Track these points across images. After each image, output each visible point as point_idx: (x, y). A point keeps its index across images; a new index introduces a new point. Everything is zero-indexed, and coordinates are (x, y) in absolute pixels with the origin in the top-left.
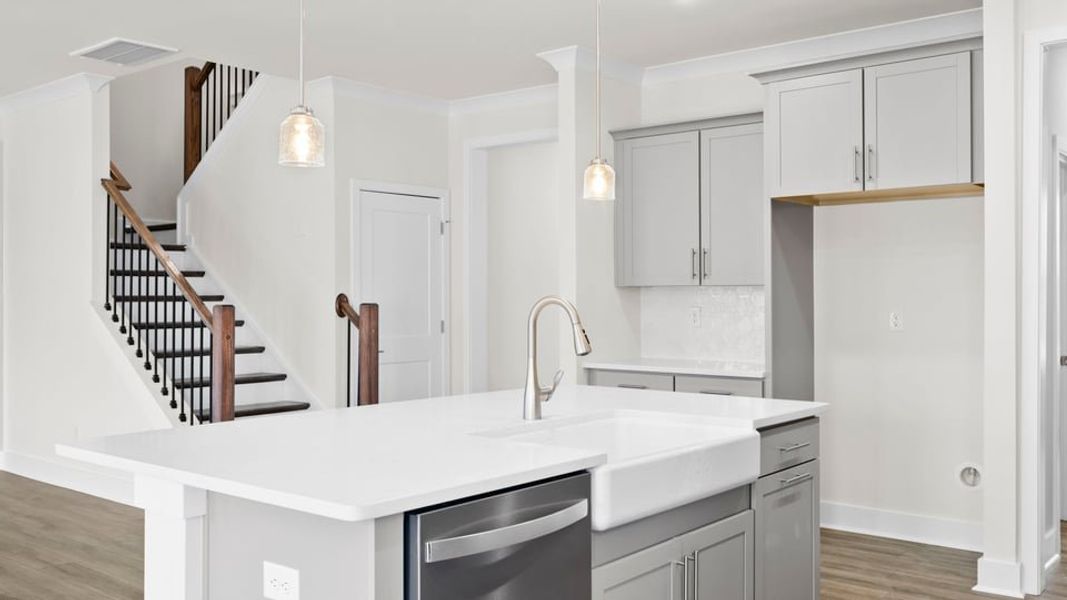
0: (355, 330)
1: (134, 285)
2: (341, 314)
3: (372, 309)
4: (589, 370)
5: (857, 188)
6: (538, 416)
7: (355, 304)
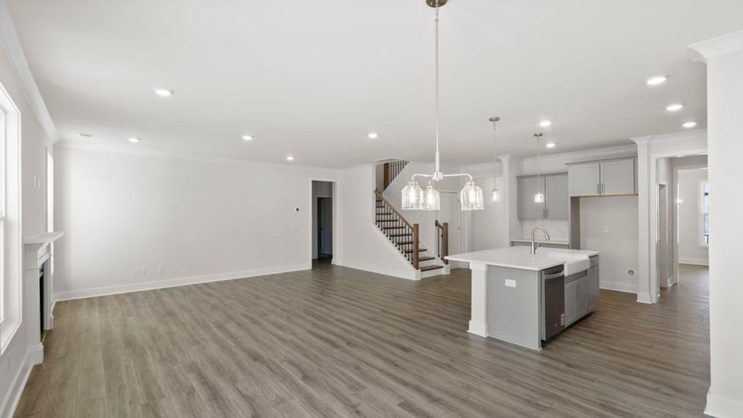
0: (440, 229)
1: (383, 217)
2: (436, 225)
3: (446, 225)
4: (512, 242)
5: (598, 194)
6: (535, 253)
7: (441, 223)
